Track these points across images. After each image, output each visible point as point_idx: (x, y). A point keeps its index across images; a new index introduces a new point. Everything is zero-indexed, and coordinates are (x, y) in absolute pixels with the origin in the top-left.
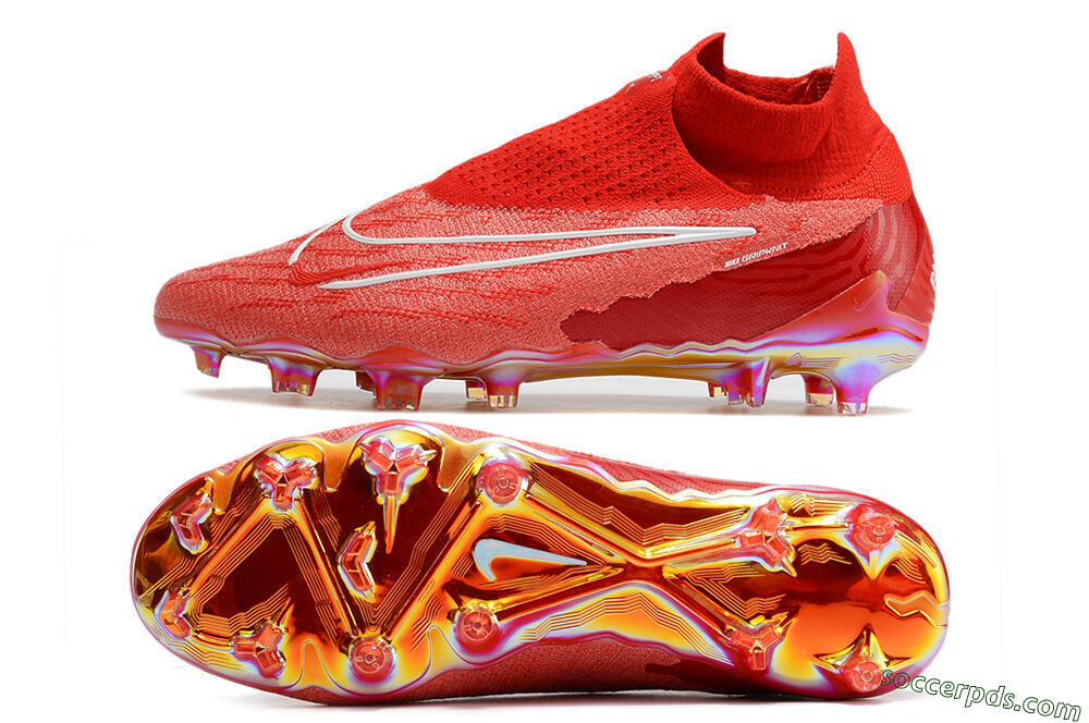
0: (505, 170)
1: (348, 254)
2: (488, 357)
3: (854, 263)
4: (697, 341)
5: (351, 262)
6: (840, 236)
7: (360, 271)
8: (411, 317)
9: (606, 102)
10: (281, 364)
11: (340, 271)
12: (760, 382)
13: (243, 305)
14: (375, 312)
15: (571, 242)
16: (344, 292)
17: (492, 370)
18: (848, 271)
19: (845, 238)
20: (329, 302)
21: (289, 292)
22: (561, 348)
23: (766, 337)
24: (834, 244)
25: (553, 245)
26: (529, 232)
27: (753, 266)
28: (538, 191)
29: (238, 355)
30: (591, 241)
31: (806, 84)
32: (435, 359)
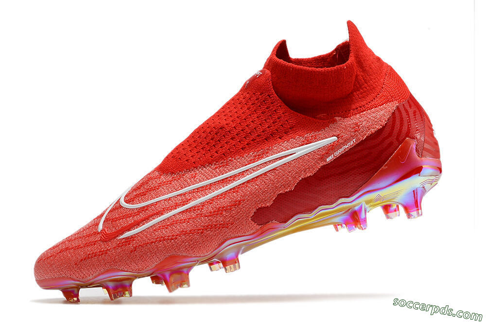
0: (195, 147)
1: (128, 216)
2: (218, 247)
3: (393, 139)
4: (324, 205)
5: (131, 221)
6: (381, 127)
7: (137, 224)
8: (172, 239)
9: (237, 95)
10: (111, 284)
11: (125, 227)
12: (363, 216)
13: (82, 260)
14: (152, 243)
15: (242, 174)
16: (132, 238)
17: (222, 254)
18: (391, 143)
19: (384, 127)
20: (126, 245)
21: (103, 247)
22: (255, 231)
23: (359, 192)
24: (379, 132)
25: (234, 178)
26: (219, 175)
27: (342, 156)
28: (216, 152)
29: (87, 287)
30: (253, 170)
31: (336, 54)
32: (191, 257)
